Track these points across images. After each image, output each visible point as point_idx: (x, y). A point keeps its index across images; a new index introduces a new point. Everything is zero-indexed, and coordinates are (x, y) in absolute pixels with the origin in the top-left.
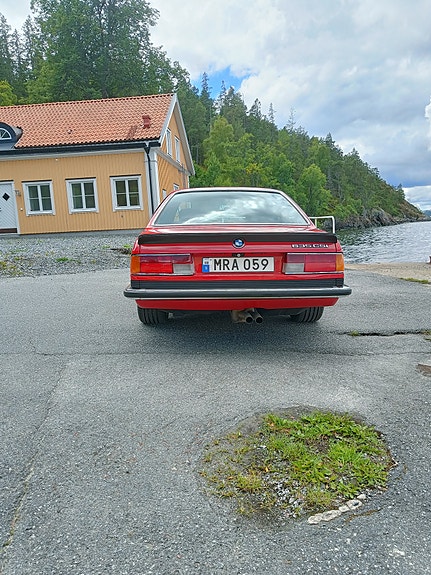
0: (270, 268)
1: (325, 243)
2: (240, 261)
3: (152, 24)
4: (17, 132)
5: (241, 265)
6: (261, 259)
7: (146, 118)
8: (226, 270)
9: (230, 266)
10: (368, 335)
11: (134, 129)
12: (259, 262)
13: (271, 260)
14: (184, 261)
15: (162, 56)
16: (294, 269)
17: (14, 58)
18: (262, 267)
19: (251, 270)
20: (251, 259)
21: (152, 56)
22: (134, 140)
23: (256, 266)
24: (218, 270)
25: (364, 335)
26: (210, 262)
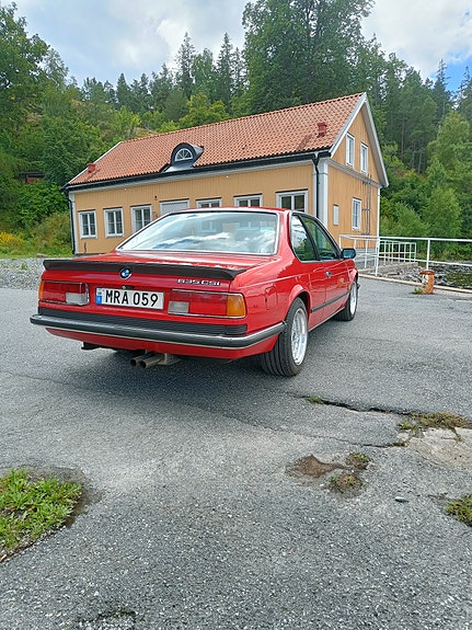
0: (159, 305)
1: (217, 280)
2: (131, 293)
3: (366, 14)
4: (198, 151)
5: (131, 299)
6: (150, 293)
7: (322, 126)
8: (117, 304)
9: (121, 299)
10: (334, 404)
11: (307, 139)
12: (149, 297)
13: (161, 295)
14: (76, 289)
15: (375, 50)
16: (179, 308)
17: (233, 77)
18: (151, 303)
19: (140, 305)
20: (141, 293)
21: (362, 51)
22: (304, 151)
23: (145, 302)
24: (109, 303)
25: (327, 403)
26: (101, 292)
